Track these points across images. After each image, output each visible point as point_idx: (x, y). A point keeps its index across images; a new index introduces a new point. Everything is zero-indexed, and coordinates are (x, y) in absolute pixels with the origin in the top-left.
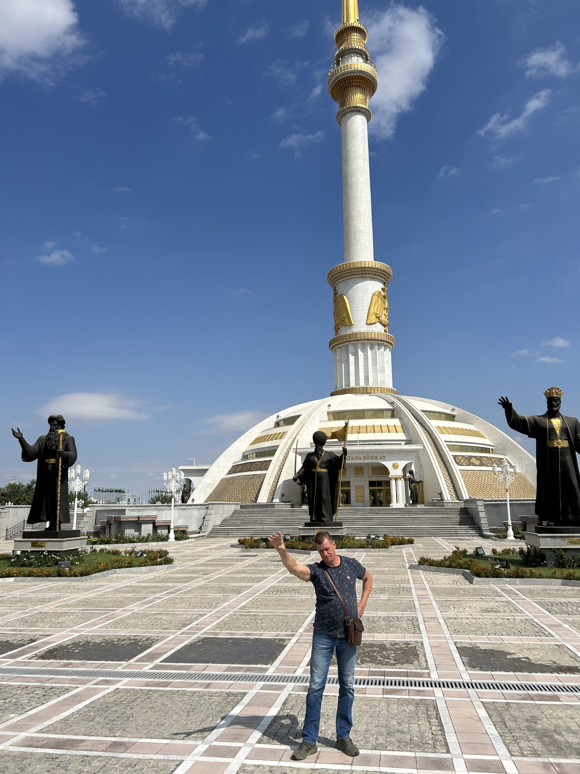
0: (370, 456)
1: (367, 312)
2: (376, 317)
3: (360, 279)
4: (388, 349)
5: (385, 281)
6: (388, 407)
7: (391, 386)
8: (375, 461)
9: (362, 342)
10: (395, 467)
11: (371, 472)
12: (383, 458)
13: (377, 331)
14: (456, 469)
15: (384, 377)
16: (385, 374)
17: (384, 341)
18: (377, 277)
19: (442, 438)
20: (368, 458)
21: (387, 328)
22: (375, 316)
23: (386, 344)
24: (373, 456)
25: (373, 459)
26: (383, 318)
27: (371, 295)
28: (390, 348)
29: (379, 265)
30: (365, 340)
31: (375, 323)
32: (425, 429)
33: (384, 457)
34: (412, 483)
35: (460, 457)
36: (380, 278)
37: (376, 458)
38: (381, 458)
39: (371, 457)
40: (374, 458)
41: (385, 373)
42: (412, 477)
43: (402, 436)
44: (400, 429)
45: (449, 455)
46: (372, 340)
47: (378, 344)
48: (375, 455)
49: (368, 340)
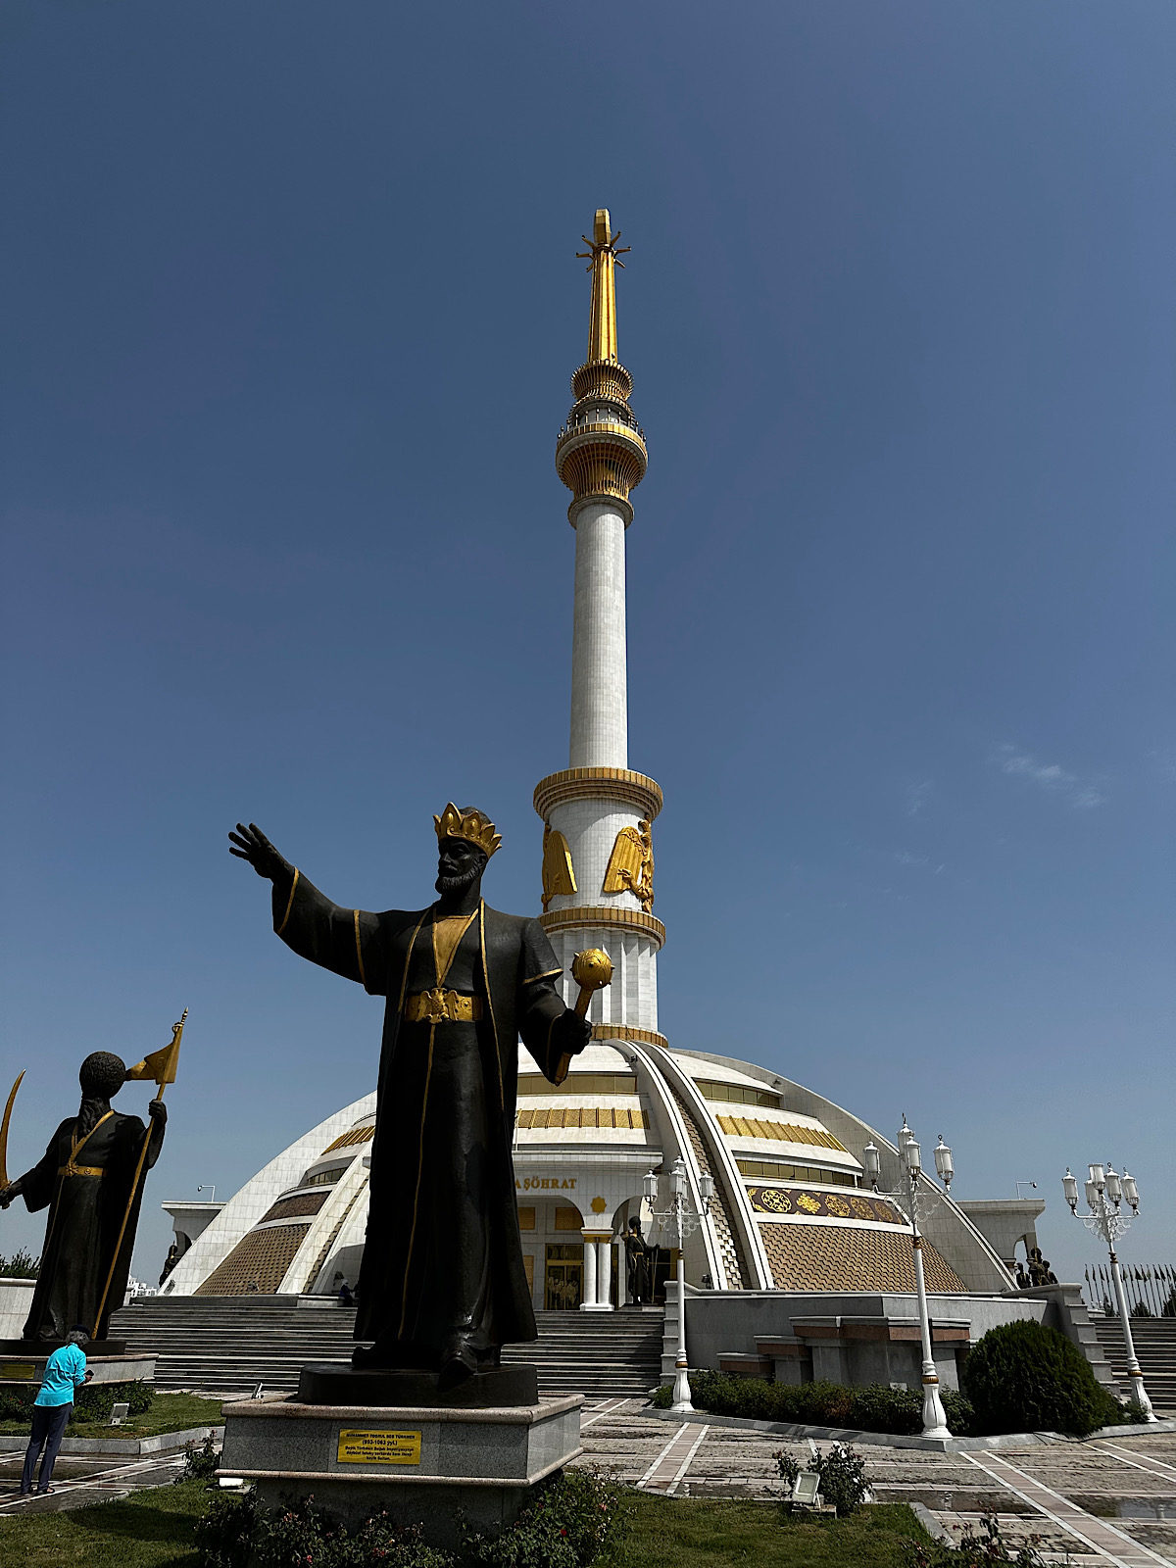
0: (540, 1179)
1: (605, 867)
2: (623, 878)
3: (593, 802)
4: (647, 951)
5: (648, 811)
6: (623, 1066)
7: (654, 1028)
8: (552, 1192)
9: (592, 928)
10: (598, 1207)
11: (552, 1223)
12: (569, 1184)
13: (622, 908)
14: (753, 1220)
15: (637, 1005)
16: (638, 1000)
17: (638, 928)
18: (629, 801)
19: (728, 1144)
20: (535, 1184)
21: (647, 904)
22: (621, 876)
23: (644, 935)
24: (548, 1180)
25: (547, 1187)
26: (639, 883)
27: (615, 835)
28: (652, 945)
29: (637, 778)
30: (598, 924)
31: (622, 892)
32: (695, 1121)
33: (573, 1181)
34: (635, 1250)
35: (772, 1192)
36: (634, 803)
37: (555, 1184)
38: (565, 1185)
39: (543, 1180)
40: (550, 1185)
41: (640, 999)
42: (635, 1235)
43: (638, 1136)
44: (638, 1119)
45: (739, 1183)
46: (612, 925)
47: (627, 934)
48: (552, 1177)
49: (605, 924)
